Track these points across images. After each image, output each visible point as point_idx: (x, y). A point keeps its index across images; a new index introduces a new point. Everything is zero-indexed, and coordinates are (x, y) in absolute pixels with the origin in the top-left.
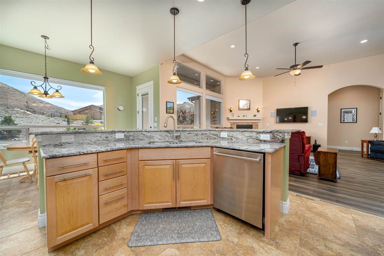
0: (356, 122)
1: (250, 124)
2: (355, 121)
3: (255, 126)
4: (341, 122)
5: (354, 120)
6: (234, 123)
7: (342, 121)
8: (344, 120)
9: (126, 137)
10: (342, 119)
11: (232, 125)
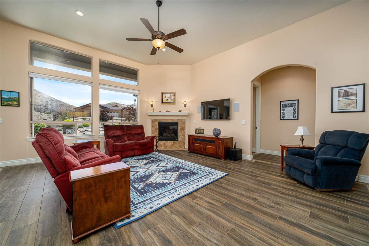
0: (298, 119)
1: (176, 121)
2: (296, 118)
3: (181, 123)
4: (280, 120)
5: (295, 116)
6: (156, 120)
7: (282, 118)
8: (283, 117)
10: (282, 115)
11: (153, 122)
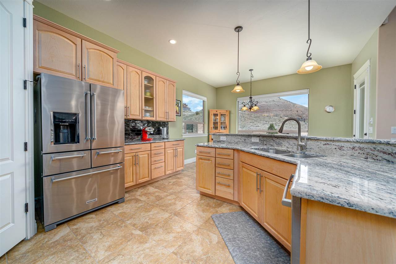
9: (261, 141)
